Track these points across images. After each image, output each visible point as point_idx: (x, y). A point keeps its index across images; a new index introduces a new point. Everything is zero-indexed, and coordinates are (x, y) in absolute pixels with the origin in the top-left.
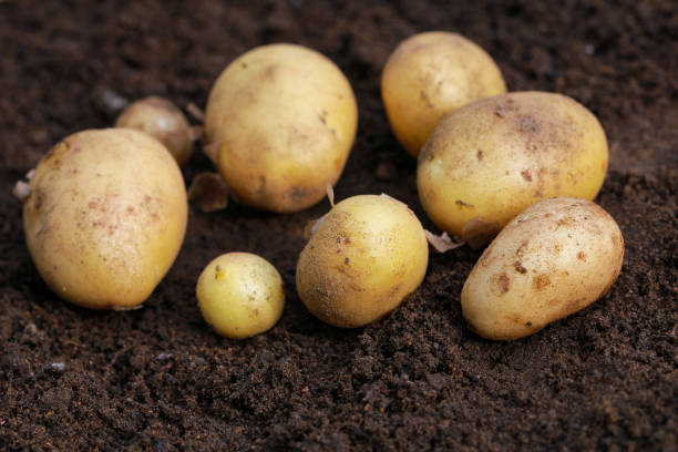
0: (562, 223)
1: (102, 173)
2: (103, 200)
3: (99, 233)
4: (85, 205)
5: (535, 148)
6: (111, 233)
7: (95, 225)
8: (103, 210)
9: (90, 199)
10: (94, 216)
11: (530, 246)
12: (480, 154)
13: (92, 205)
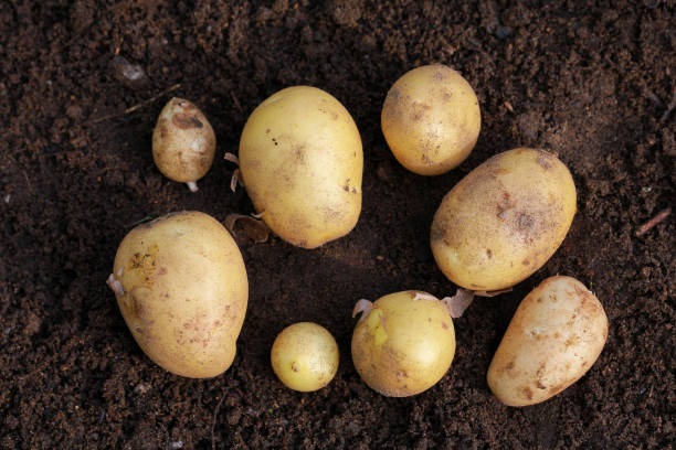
0: (569, 343)
1: (191, 298)
2: (194, 322)
3: (196, 346)
4: (180, 326)
5: (532, 240)
6: (205, 345)
7: (191, 341)
8: (197, 329)
9: (184, 321)
10: (190, 334)
11: (548, 368)
12: (489, 252)
13: (186, 326)
